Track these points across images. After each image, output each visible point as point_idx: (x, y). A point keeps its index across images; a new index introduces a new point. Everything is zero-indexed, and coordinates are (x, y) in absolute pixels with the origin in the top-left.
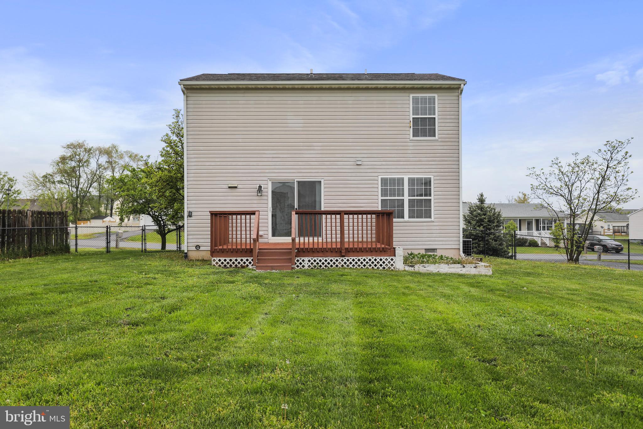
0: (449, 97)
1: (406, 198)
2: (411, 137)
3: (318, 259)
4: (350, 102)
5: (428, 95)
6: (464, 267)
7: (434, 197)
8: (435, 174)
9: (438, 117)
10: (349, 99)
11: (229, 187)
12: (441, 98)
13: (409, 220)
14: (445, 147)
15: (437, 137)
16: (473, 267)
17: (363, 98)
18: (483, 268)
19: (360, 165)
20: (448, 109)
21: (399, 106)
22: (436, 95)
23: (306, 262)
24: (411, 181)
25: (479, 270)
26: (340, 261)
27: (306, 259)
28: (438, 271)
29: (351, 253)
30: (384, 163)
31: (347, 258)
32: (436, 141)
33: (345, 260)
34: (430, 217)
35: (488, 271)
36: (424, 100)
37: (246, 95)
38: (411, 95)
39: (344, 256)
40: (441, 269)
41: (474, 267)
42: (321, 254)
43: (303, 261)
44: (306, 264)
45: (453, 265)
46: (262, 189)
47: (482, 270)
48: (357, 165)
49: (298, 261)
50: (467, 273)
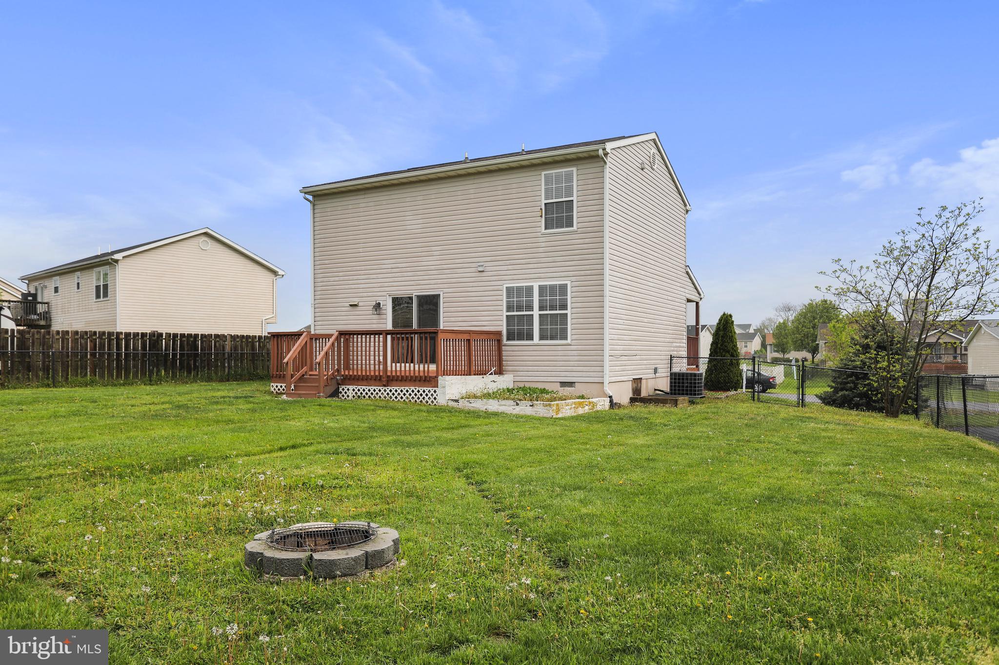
0: (590, 169)
1: (536, 313)
2: (543, 230)
3: (361, 388)
4: (472, 191)
5: (563, 170)
6: (517, 404)
7: (571, 311)
8: (573, 279)
9: (577, 199)
10: (470, 188)
11: (351, 305)
12: (580, 172)
13: (540, 342)
14: (587, 241)
15: (575, 228)
16: (528, 405)
17: (486, 184)
18: (541, 406)
19: (483, 271)
20: (590, 187)
21: (529, 189)
22: (574, 169)
23: (351, 391)
24: (542, 289)
25: (536, 410)
26: (382, 391)
27: (351, 387)
28: (486, 409)
29: (394, 382)
30: (510, 267)
31: (390, 388)
32: (575, 232)
33: (388, 391)
34: (566, 338)
35: (547, 412)
36: (558, 177)
37: (366, 196)
38: (543, 173)
39: (385, 386)
40: (489, 407)
41: (531, 406)
42: (365, 383)
43: (348, 390)
44: (351, 393)
45: (504, 402)
46: (381, 307)
47: (540, 410)
48: (480, 271)
49: (343, 389)
50: (521, 413)
